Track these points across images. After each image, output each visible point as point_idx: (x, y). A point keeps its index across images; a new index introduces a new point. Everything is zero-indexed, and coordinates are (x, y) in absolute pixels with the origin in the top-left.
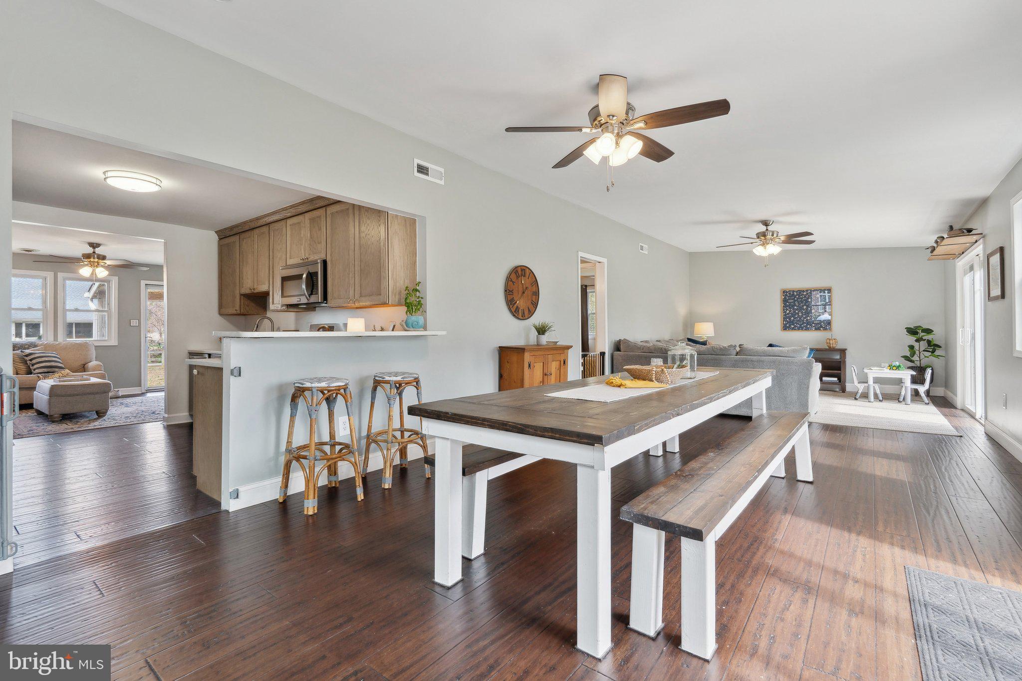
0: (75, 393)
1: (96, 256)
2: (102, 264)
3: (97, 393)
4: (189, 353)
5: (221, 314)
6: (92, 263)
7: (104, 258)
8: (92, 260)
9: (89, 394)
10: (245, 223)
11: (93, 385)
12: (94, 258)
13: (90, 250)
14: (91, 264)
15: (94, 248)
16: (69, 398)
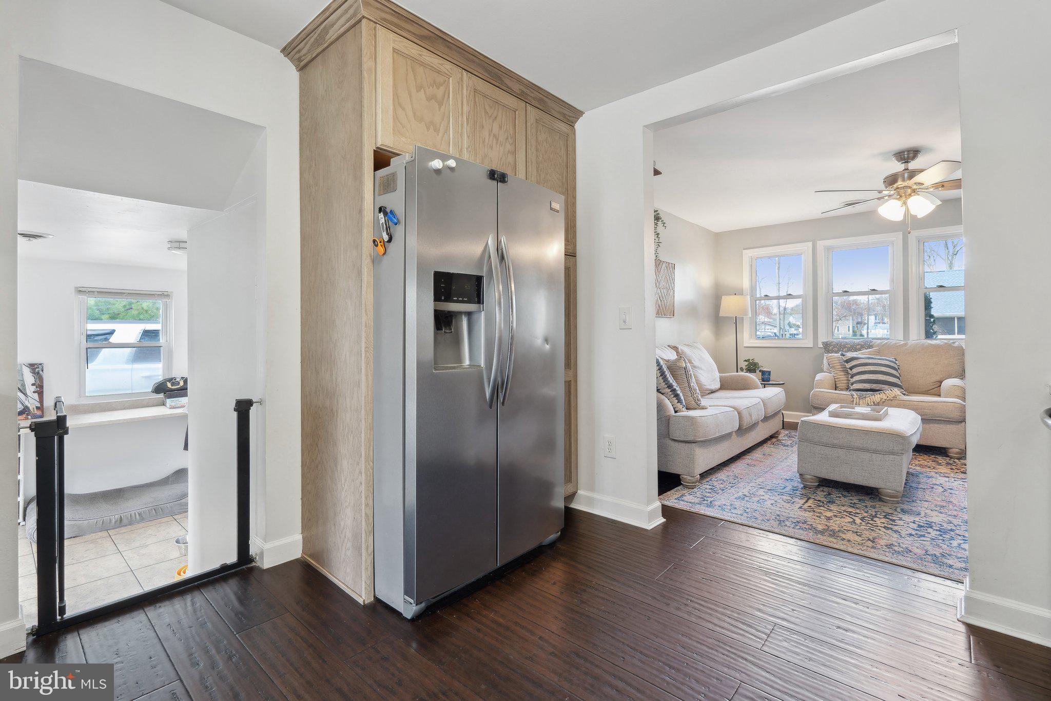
1: (907, 175)
6: (899, 192)
8: (899, 184)
12: (903, 180)
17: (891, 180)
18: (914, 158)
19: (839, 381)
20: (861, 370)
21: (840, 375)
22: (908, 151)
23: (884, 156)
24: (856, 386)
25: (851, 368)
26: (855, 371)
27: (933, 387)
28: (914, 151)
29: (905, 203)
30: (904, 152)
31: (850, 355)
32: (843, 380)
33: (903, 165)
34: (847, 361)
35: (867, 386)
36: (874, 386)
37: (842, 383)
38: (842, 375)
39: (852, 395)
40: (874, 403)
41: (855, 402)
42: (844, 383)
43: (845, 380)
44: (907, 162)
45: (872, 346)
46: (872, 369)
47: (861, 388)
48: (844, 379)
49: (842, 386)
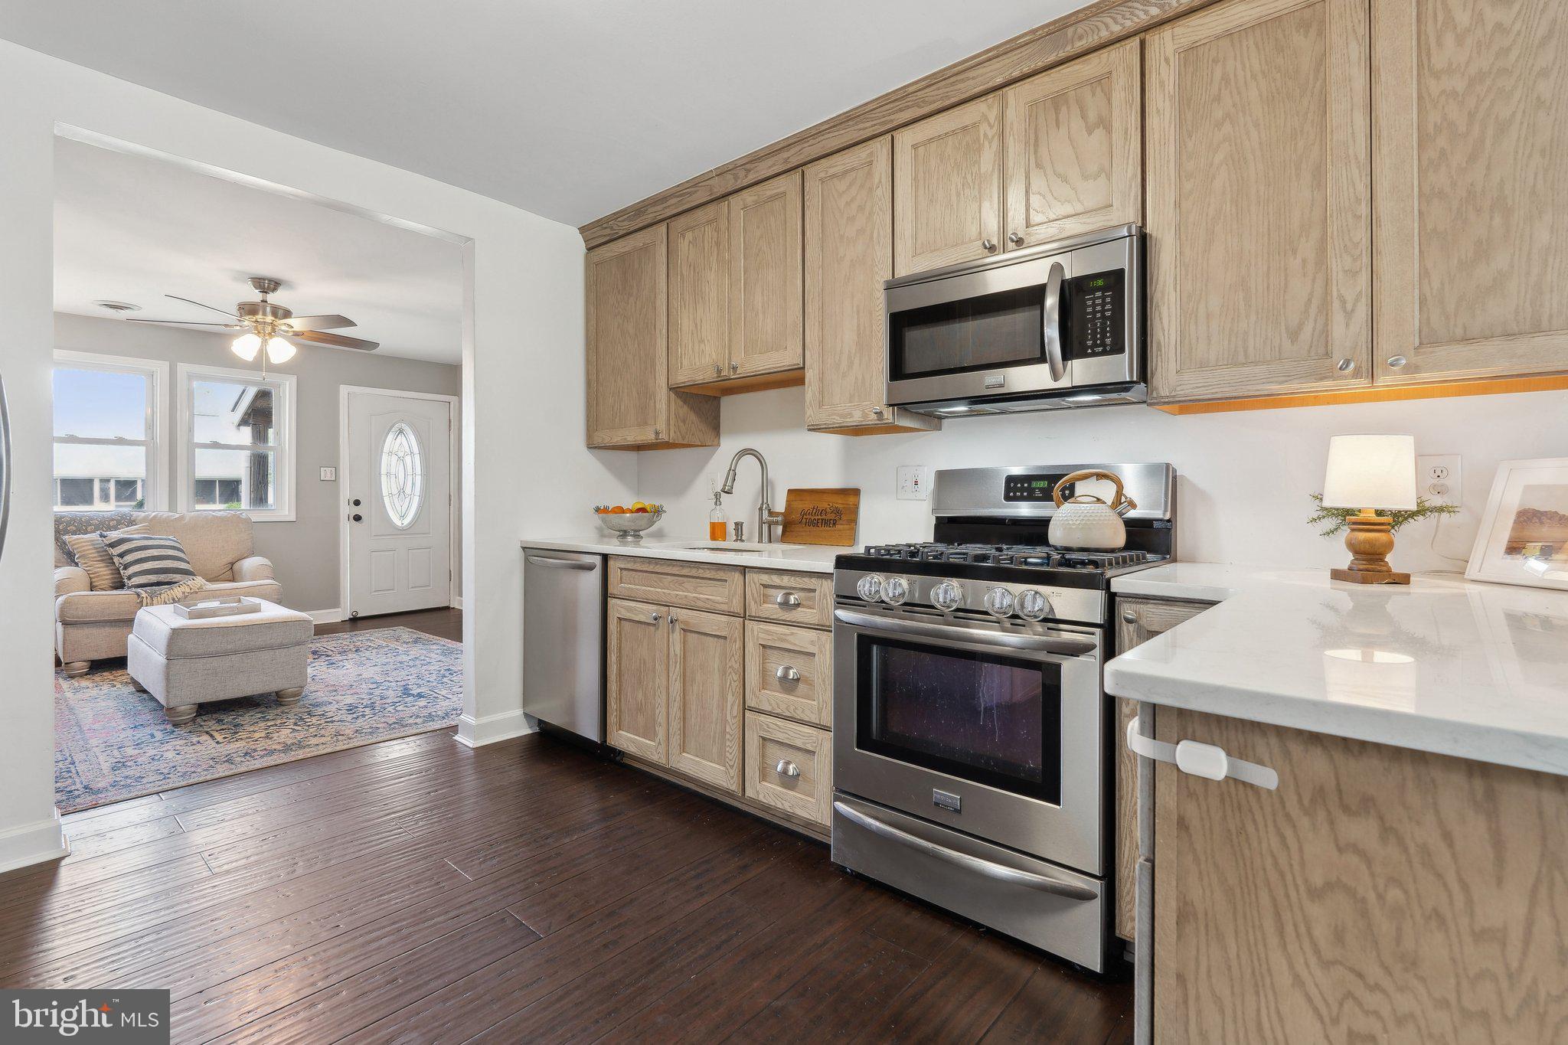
0: (229, 647)
1: (268, 309)
2: (284, 328)
3: (281, 646)
4: (524, 548)
5: (592, 446)
6: (260, 327)
7: (287, 314)
8: (259, 317)
9: (261, 648)
10: (695, 183)
11: (270, 625)
12: (264, 314)
13: (255, 296)
14: (259, 329)
15: (265, 291)
16: (215, 662)
17: (249, 309)
18: (274, 290)
19: (97, 577)
20: (139, 557)
21: (99, 568)
22: (270, 280)
23: (239, 276)
24: (136, 580)
25: (121, 555)
26: (129, 558)
27: (224, 571)
28: (276, 283)
29: (265, 342)
30: (264, 279)
31: (114, 535)
32: (104, 575)
33: (261, 294)
34: (112, 545)
35: (153, 578)
36: (162, 578)
37: (103, 580)
38: (100, 567)
39: (138, 595)
40: (173, 599)
41: (144, 603)
42: (107, 579)
43: (107, 575)
44: (266, 292)
45: (134, 521)
46: (156, 554)
47: (146, 582)
48: (105, 573)
49: (104, 585)
